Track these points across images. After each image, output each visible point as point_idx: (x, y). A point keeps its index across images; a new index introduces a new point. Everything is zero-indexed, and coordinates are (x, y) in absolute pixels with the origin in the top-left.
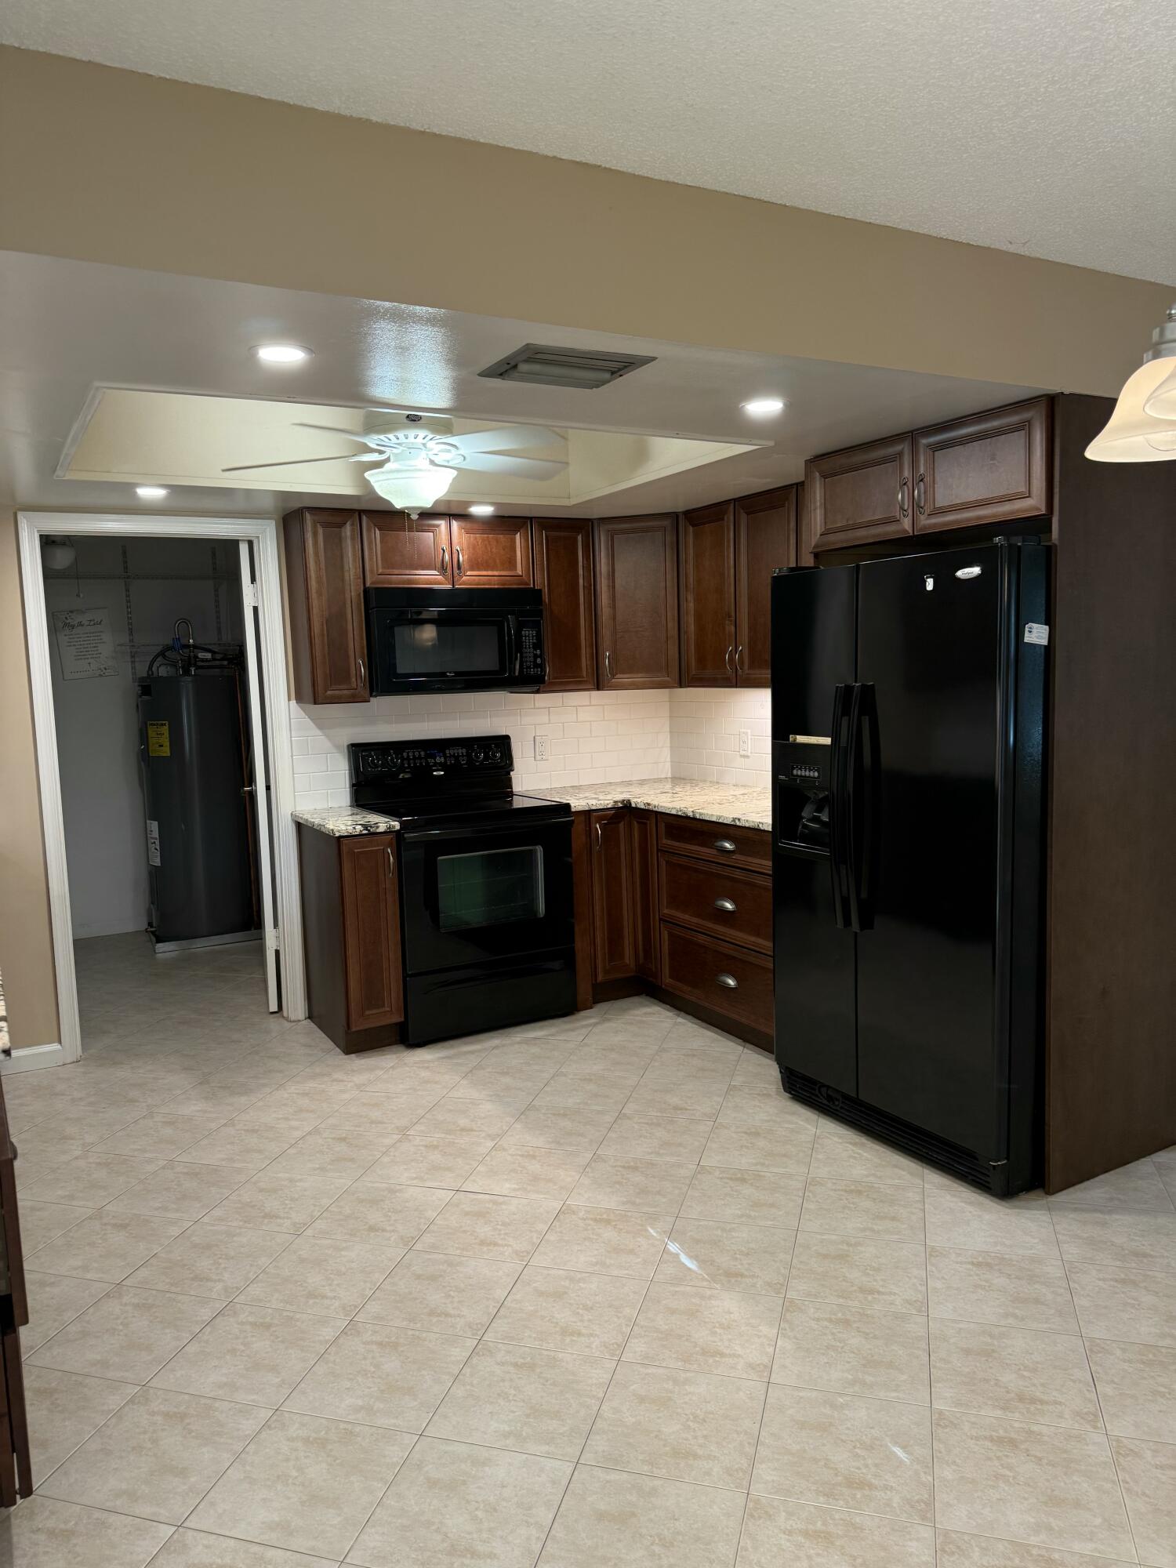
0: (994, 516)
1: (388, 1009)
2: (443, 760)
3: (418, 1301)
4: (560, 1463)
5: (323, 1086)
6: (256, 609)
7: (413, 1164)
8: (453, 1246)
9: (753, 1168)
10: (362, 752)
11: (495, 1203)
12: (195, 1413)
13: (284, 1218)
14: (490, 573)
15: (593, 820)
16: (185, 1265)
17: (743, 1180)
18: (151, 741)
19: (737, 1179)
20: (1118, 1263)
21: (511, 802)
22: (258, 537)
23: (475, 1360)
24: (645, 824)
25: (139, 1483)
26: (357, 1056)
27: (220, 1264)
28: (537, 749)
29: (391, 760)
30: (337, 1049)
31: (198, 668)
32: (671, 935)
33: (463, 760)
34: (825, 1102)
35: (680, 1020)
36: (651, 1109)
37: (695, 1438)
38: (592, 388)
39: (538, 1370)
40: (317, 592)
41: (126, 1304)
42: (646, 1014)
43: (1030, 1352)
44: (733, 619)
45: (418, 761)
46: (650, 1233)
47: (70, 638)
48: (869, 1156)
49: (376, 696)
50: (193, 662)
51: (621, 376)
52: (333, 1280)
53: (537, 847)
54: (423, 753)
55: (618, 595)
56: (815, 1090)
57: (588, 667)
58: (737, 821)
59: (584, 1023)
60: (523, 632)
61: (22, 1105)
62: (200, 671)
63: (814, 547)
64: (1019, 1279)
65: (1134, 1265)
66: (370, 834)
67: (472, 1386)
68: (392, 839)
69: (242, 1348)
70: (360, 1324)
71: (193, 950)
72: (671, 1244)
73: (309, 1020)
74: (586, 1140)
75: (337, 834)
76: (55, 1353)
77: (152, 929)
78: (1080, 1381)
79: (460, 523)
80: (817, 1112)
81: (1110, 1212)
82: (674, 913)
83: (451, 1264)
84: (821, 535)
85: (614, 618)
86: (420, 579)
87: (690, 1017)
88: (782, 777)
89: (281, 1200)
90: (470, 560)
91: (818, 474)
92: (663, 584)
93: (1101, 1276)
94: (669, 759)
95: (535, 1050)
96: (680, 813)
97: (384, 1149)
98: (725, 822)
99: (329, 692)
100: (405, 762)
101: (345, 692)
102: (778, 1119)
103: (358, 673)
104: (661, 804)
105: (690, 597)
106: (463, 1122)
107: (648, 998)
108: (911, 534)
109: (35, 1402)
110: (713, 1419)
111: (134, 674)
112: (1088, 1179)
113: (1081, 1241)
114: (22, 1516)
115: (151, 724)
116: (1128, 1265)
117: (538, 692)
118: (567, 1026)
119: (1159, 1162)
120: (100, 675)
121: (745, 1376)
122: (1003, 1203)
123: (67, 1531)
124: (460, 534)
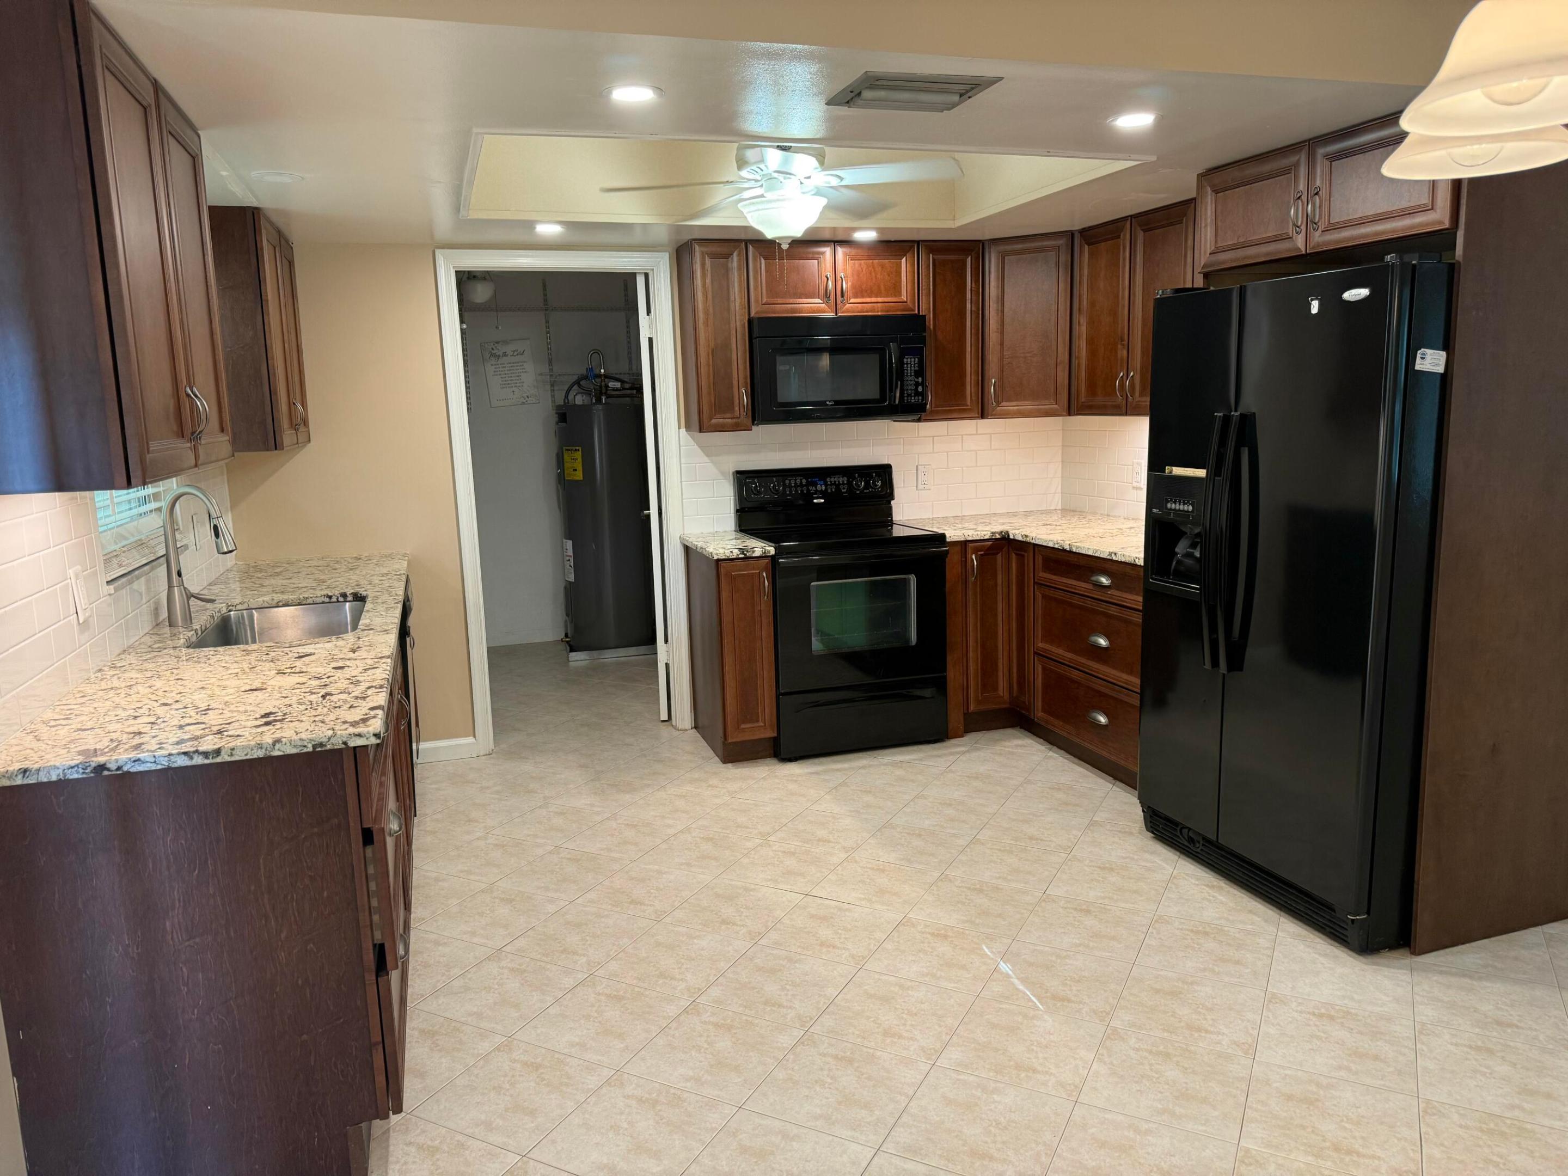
0: (1394, 231)
1: (762, 724)
2: (823, 488)
3: (756, 990)
4: (861, 1147)
5: (699, 790)
6: (650, 340)
7: (770, 867)
8: (795, 945)
9: (1100, 901)
10: (747, 478)
11: (840, 909)
12: (549, 1065)
13: (648, 905)
14: (873, 300)
15: (969, 551)
16: (556, 939)
17: (1088, 912)
18: (566, 465)
19: (1081, 910)
20: (1477, 1030)
21: (890, 531)
22: (653, 270)
23: (799, 1049)
24: (1023, 556)
25: (495, 1117)
26: (732, 766)
27: (587, 941)
28: (919, 479)
29: (773, 487)
30: (717, 757)
31: (608, 397)
32: (1044, 669)
33: (844, 489)
34: (1186, 843)
35: (1051, 754)
36: (1005, 837)
37: (995, 1142)
38: (942, 112)
39: (856, 1065)
40: (704, 323)
41: (503, 968)
42: (1017, 746)
43: (1357, 1105)
44: (1126, 343)
45: (799, 489)
46: (985, 951)
47: (496, 368)
48: (1224, 900)
49: (758, 425)
50: (604, 391)
51: (969, 97)
52: (683, 964)
53: (910, 576)
54: (804, 481)
55: (1007, 320)
56: (1175, 830)
57: (973, 395)
58: (1113, 555)
59: (954, 750)
60: (905, 360)
61: (438, 789)
62: (610, 400)
63: (1203, 268)
64: (1361, 1034)
65: (1495, 1034)
66: (746, 558)
67: (793, 1071)
68: (767, 563)
69: (596, 1015)
70: (701, 1005)
71: (602, 660)
72: (1004, 965)
73: (694, 730)
74: (936, 860)
75: (716, 558)
76: (440, 1002)
77: (567, 639)
78: (1406, 1140)
79: (844, 250)
80: (1178, 853)
81: (1480, 979)
82: (1047, 646)
83: (790, 960)
84: (1210, 254)
85: (1002, 344)
86: (804, 307)
87: (1062, 752)
88: (1155, 510)
89: (648, 888)
90: (854, 287)
91: (1209, 189)
92: (1054, 308)
93: (1454, 1041)
94: (1059, 490)
95: (899, 772)
96: (1056, 546)
97: (746, 852)
98: (1101, 556)
99: (713, 421)
100: (788, 489)
101: (729, 421)
102: (1136, 857)
103: (741, 402)
104: (1038, 537)
105: (1084, 321)
106: (821, 833)
107: (1022, 730)
108: (1304, 252)
109: (420, 1040)
110: (1015, 1128)
111: (553, 401)
112: (1463, 944)
113: (1440, 1004)
114: (399, 1131)
115: (568, 450)
116: (1488, 1033)
117: (919, 420)
118: (935, 753)
119: (1551, 934)
120: (523, 403)
121: (1053, 1093)
122: (1361, 958)
123: (433, 1147)
124: (845, 261)
